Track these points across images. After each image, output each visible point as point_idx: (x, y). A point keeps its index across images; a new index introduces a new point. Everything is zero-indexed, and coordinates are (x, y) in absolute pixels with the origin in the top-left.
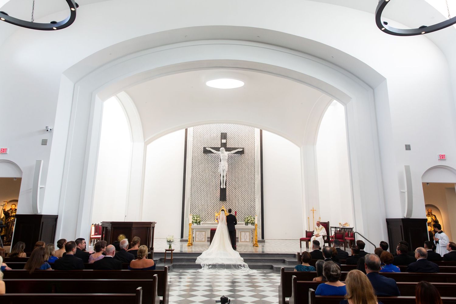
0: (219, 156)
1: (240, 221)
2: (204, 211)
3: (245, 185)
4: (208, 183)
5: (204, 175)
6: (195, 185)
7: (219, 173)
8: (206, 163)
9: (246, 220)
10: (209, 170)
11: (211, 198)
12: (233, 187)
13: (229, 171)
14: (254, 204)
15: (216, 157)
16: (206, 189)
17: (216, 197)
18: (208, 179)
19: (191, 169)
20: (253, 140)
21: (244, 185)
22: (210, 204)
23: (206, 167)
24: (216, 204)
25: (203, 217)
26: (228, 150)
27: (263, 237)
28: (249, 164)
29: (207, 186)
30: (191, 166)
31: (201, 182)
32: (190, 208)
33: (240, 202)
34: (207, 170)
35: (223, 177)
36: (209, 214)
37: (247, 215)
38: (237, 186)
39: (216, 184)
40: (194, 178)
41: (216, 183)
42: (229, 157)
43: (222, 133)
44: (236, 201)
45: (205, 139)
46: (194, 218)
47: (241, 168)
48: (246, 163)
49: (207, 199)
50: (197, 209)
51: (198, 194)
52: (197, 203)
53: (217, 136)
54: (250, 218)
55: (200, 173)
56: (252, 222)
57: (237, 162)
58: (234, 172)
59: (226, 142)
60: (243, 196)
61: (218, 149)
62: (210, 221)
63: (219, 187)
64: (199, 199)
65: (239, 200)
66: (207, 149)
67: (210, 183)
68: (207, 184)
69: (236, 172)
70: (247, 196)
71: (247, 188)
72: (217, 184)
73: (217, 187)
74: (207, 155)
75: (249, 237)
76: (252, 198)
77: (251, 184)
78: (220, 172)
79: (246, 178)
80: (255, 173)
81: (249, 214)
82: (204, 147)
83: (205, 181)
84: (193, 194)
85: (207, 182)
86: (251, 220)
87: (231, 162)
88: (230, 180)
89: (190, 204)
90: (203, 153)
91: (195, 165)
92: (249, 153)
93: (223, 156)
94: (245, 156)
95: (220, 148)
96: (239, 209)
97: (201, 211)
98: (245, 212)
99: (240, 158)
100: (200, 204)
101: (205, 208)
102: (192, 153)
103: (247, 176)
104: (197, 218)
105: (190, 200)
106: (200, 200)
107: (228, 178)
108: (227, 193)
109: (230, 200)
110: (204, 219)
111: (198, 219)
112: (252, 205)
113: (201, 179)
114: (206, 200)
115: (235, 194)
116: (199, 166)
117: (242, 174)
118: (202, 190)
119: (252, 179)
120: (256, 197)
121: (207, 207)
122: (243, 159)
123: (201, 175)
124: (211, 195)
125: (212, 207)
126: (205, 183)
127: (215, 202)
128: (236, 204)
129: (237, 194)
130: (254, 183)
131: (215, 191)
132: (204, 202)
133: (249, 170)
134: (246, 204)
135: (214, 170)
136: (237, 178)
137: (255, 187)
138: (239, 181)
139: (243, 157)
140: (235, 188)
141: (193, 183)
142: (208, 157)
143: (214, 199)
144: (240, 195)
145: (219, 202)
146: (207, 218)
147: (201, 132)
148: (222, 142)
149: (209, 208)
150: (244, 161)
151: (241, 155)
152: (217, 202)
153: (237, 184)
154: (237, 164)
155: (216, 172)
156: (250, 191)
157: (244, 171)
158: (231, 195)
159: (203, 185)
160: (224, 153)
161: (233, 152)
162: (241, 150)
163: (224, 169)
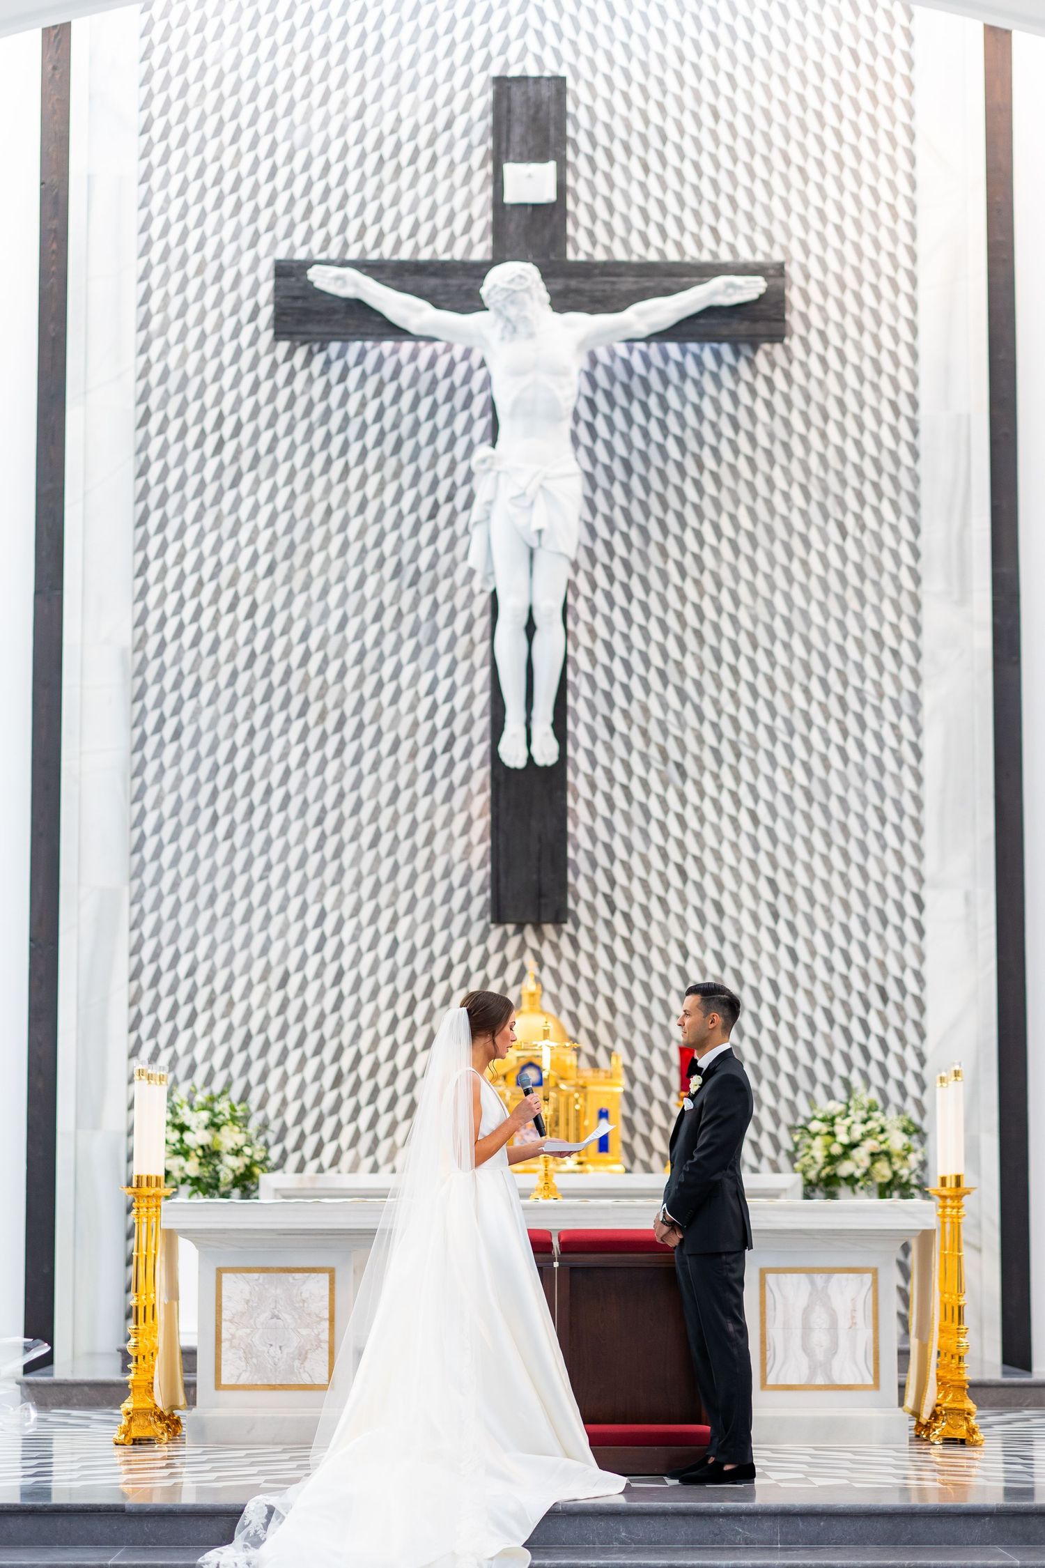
0: (469, 373)
2: (300, 1042)
3: (799, 725)
4: (339, 704)
5: (288, 603)
6: (177, 735)
7: (477, 584)
8: (311, 455)
9: (819, 1154)
10: (345, 546)
11: (374, 893)
12: (644, 757)
13: (600, 550)
14: (912, 961)
15: (431, 390)
16: (314, 784)
17: (447, 873)
18: (340, 653)
19: (129, 537)
20: (892, 161)
21: (791, 732)
22: (367, 960)
23: (316, 514)
24: (450, 967)
25: (290, 1115)
28: (850, 473)
29: (324, 738)
30: (131, 499)
31: (249, 690)
32: (120, 1017)
33: (739, 931)
34: (325, 545)
35: (530, 629)
36: (357, 1085)
37: (830, 1095)
38: (700, 740)
39: (439, 718)
40: (162, 645)
41: (434, 708)
42: (594, 385)
43: (502, 85)
44: (682, 921)
45: (290, 157)
46: (182, 1128)
47: (745, 522)
48: (814, 462)
49: (329, 900)
50: (211, 1024)
51: (224, 848)
52: (213, 947)
53: (440, 121)
54: (858, 1131)
55: (233, 581)
56: (883, 1171)
57: (701, 442)
58: (663, 575)
59: (562, 188)
60: (774, 865)
62: (375, 1169)
63: (481, 750)
64: (232, 904)
66: (323, 279)
67: (361, 702)
68: (322, 716)
69: (683, 573)
71: (827, 765)
72: (449, 722)
73: (458, 750)
74: (319, 361)
75: (865, 1334)
76: (881, 888)
77: (878, 712)
78: (490, 574)
79: (808, 646)
80: (917, 580)
81: (847, 1084)
82: (281, 253)
83: (306, 681)
84: (159, 846)
85: (331, 698)
86: (870, 1145)
87: (620, 449)
88: (609, 673)
89: (124, 966)
90: (278, 337)
91: (181, 485)
92: (852, 331)
93: (518, 372)
94: (797, 372)
95: (478, 271)
98: (794, 1059)
99: (734, 397)
100: (247, 967)
101: (304, 1009)
102: (133, 340)
103: (826, 614)
104: (214, 1126)
105: (126, 915)
106: (247, 918)
107: (584, 638)
108: (577, 832)
109: (612, 907)
110: (298, 1147)
111: (230, 1138)
112: (882, 965)
114: (322, 915)
115: (681, 844)
116: (220, 493)
117: (754, 592)
118: (268, 791)
119: (887, 658)
120: (928, 868)
121: (331, 996)
122: (769, 405)
123: (251, 614)
124: (378, 861)
125: (392, 1004)
126: (306, 705)
127: (429, 941)
128: (686, 955)
129: (698, 836)
130: (905, 701)
131: (423, 805)
132: (301, 940)
133: (850, 547)
134: (813, 953)
135: (418, 550)
136: (698, 635)
137: (919, 755)
138: (719, 685)
139: (769, 381)
140: (679, 766)
141: (159, 703)
142: (328, 388)
143: (414, 901)
144: (735, 846)
145: (483, 939)
146: (339, 1127)
147: (235, 66)
148: (509, 198)
149: (355, 1015)
150: (781, 432)
151: (746, 349)
152: (450, 941)
153: (701, 717)
154: (700, 466)
155: (432, 566)
156: (864, 801)
157: (790, 554)
158: (629, 847)
159: (284, 731)
160: (531, 335)
161: (641, 314)
162: (740, 288)
163: (535, 526)
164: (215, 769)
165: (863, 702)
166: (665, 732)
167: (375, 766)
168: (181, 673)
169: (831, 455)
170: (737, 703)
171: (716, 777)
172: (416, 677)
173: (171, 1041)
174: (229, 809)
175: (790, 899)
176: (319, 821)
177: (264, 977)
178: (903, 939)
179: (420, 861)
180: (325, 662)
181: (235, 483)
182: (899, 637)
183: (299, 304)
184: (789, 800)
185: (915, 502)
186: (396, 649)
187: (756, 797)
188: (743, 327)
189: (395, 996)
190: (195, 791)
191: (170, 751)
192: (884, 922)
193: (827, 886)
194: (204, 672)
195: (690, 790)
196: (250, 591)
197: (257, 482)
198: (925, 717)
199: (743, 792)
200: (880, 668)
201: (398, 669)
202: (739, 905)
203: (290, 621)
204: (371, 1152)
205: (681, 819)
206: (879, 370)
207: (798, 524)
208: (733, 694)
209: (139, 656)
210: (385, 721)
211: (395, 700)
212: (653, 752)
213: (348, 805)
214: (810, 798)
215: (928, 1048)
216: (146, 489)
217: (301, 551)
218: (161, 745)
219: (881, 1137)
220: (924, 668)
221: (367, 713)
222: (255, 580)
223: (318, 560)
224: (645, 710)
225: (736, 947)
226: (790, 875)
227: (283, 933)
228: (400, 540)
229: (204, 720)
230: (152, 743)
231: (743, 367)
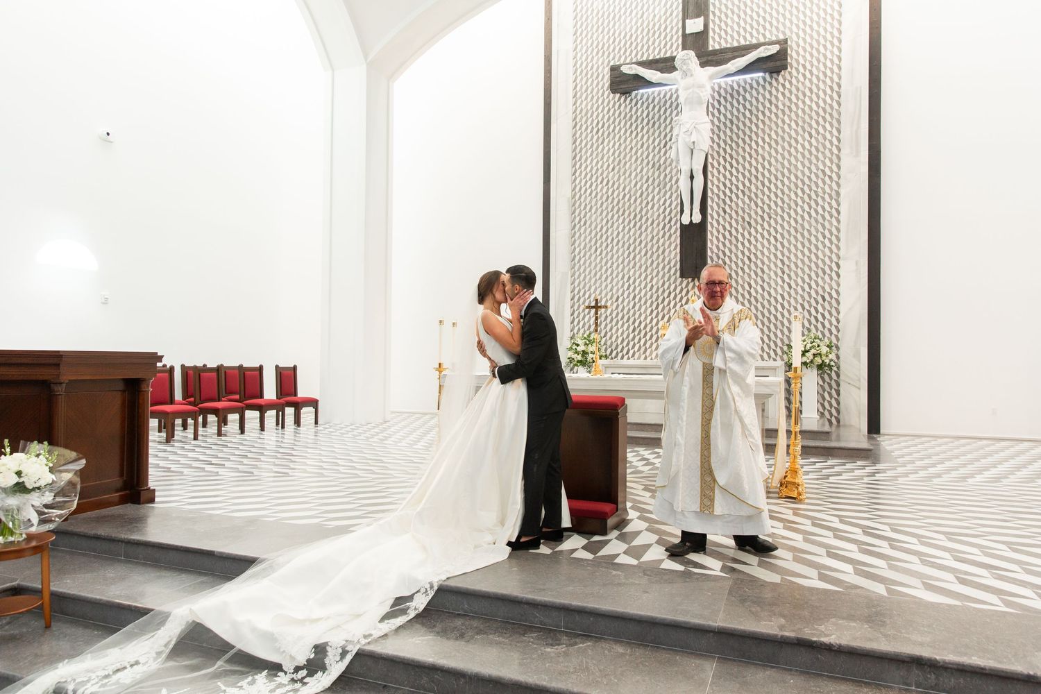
0: (672, 93)
1: (769, 356)
2: (622, 318)
3: (793, 206)
4: (635, 210)
5: (618, 180)
6: (585, 224)
8: (626, 131)
10: (637, 159)
11: (646, 271)
12: (737, 221)
14: (835, 286)
16: (627, 236)
17: (669, 263)
18: (635, 194)
19: (570, 163)
22: (643, 292)
23: (628, 150)
25: (619, 341)
26: (709, 58)
27: (874, 425)
28: (813, 114)
29: (630, 221)
31: (607, 208)
33: (770, 278)
34: (630, 159)
35: (692, 177)
36: (640, 331)
38: (756, 213)
39: (667, 213)
40: (581, 196)
41: (665, 209)
44: (749, 275)
45: (620, 34)
46: (578, 345)
47: (774, 136)
48: (800, 112)
49: (631, 273)
52: (596, 289)
55: (602, 174)
56: (818, 360)
57: (758, 110)
58: (744, 158)
59: (706, 26)
60: (783, 254)
61: (666, 65)
62: (645, 358)
64: (601, 276)
65: (763, 271)
66: (625, 69)
67: (642, 209)
68: (629, 215)
69: (751, 157)
70: (799, 254)
71: (803, 218)
72: (670, 214)
74: (629, 99)
76: (823, 261)
78: (678, 160)
79: (797, 177)
80: (839, 150)
81: (809, 330)
82: (612, 64)
84: (580, 259)
85: (632, 209)
86: (813, 351)
88: (724, 193)
89: (569, 296)
91: (586, 145)
92: (815, 63)
94: (793, 80)
95: (676, 57)
96: (764, 307)
97: (612, 319)
101: (624, 307)
102: (571, 101)
103: (804, 166)
104: (586, 344)
105: (569, 280)
106: (606, 280)
108: (713, 247)
112: (823, 288)
113: (608, 197)
114: (629, 278)
115: (749, 250)
116: (598, 146)
117: (777, 160)
118: (613, 240)
119: (827, 179)
120: (842, 253)
121: (632, 303)
122: (783, 94)
123: (607, 184)
124: (647, 260)
125: (651, 306)
126: (624, 211)
127: (663, 285)
128: (750, 287)
129: (755, 246)
130: (834, 194)
131: (661, 241)
132: (623, 286)
133: (813, 141)
134: (797, 285)
135: (660, 158)
136: (756, 177)
137: (839, 213)
138: (763, 194)
139: (783, 85)
140: (749, 223)
141: (579, 214)
142: (631, 108)
143: (658, 272)
144: (768, 249)
145: (681, 284)
146: (634, 345)
147: (603, 8)
148: (688, 32)
149: (639, 309)
150: (788, 103)
151: (775, 75)
152: (670, 285)
153: (757, 205)
154: (758, 119)
155: (665, 163)
156: (817, 231)
157: (790, 145)
158: (731, 251)
159: (617, 220)
160: (692, 75)
161: (733, 64)
162: (770, 49)
163: (692, 141)
164: (597, 234)
165: (817, 196)
166: (744, 211)
167: (646, 230)
168: (586, 204)
169: (807, 109)
170: (770, 200)
171: (762, 226)
172: (659, 199)
173: (583, 319)
174: (601, 246)
175: (788, 266)
176: (628, 248)
177: (611, 298)
178: (831, 279)
179: (660, 260)
180: (630, 197)
181: (602, 143)
182: (832, 171)
183: (618, 79)
184: (789, 232)
185: (839, 122)
186: (653, 191)
187: (777, 232)
188: (771, 64)
189: (652, 303)
190: (590, 241)
191: (583, 229)
192: (824, 273)
193: (803, 261)
194: (593, 203)
195: (753, 231)
196: (607, 176)
197: (609, 142)
198: (841, 199)
199: (772, 230)
200: (824, 182)
201: (654, 197)
202: (770, 269)
203: (619, 185)
204: (644, 353)
205: (749, 241)
206: (825, 75)
207: (794, 135)
208: (768, 197)
209: (574, 200)
210: (649, 215)
211: (652, 208)
212: (740, 218)
213: (637, 243)
214: (796, 231)
215: (840, 317)
216: (576, 147)
217: (623, 162)
218: (580, 227)
219: (818, 349)
220: (841, 182)
221: (644, 213)
222: (609, 173)
223: (628, 164)
224: (737, 205)
225: (768, 283)
226: (789, 258)
227: (617, 284)
228: (654, 155)
229: (593, 218)
230: (578, 226)
231: (774, 82)
